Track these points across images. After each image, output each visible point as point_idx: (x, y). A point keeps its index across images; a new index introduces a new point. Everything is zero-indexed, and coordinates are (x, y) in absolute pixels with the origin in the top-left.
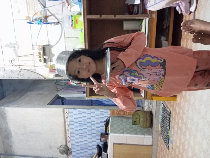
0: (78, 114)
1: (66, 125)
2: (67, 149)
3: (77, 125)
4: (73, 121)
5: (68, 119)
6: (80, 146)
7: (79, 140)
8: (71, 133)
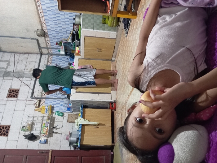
0: (50, 3)
1: (40, 13)
2: (44, 33)
3: (51, 13)
4: (46, 9)
5: (41, 7)
6: (56, 31)
7: (54, 26)
8: (45, 20)
